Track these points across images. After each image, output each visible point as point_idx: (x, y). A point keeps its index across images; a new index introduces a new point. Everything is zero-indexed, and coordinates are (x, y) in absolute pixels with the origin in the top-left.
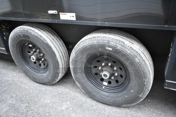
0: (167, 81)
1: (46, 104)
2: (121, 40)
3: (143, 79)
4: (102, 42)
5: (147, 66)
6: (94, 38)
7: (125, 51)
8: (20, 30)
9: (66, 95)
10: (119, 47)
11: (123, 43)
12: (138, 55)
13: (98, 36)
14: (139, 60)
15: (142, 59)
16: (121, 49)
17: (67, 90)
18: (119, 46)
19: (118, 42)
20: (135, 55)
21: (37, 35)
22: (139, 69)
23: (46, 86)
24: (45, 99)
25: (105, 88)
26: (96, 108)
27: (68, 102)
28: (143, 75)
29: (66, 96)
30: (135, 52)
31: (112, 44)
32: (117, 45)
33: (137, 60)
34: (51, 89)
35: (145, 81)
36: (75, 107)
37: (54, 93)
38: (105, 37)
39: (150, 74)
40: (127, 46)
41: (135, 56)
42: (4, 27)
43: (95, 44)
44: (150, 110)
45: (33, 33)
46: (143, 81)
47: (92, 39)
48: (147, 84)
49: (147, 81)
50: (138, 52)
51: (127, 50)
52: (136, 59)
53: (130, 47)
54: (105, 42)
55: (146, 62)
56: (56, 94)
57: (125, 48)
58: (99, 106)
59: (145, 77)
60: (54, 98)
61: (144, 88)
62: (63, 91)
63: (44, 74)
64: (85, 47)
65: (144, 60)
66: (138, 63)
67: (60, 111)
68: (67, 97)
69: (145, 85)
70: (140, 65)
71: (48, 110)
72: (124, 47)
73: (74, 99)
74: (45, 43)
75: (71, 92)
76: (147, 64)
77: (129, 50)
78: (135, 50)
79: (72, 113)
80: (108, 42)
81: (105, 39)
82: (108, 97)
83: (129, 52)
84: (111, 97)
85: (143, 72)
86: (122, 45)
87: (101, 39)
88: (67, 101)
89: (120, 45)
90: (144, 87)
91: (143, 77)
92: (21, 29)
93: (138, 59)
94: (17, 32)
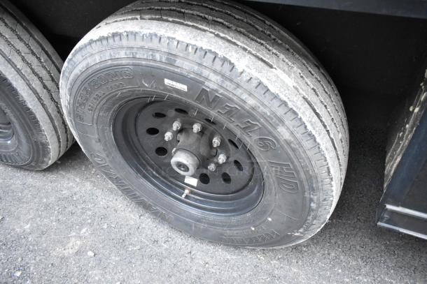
0: (389, 207)
1: (19, 238)
2: (221, 54)
3: (307, 195)
4: (145, 57)
5: (323, 155)
6: (117, 39)
7: (235, 98)
9: (83, 206)
10: (213, 82)
11: (227, 67)
12: (289, 114)
13: (132, 33)
14: (292, 133)
15: (302, 130)
16: (221, 91)
17: (88, 186)
18: (213, 77)
19: (207, 61)
20: (276, 116)
22: (292, 163)
23: (27, 173)
24: (18, 218)
25: (192, 192)
26: (166, 249)
27: (84, 230)
28: (305, 183)
29: (82, 208)
30: (276, 103)
31: (186, 66)
32: (206, 73)
33: (283, 133)
35: (311, 200)
36: (103, 247)
37: (47, 198)
38: (156, 35)
39: (332, 179)
40: (245, 77)
41: (275, 119)
43: (124, 62)
44: (329, 254)
46: (304, 198)
47: (111, 41)
48: (319, 207)
49: (318, 199)
50: (290, 105)
51: (244, 97)
52: (281, 129)
53: (254, 83)
54: (158, 56)
55: (318, 140)
56: (52, 199)
57: (238, 86)
58: (176, 243)
59: (313, 187)
60: (44, 214)
61: (310, 218)
62: (76, 189)
63: (9, 142)
64: (90, 71)
65: (310, 135)
66: (288, 143)
67: (57, 262)
68: (84, 211)
69: (311, 210)
70: (294, 150)
71: (20, 259)
72: (231, 81)
73: (105, 217)
75: (98, 192)
76: (323, 147)
77: (250, 94)
78: (276, 97)
79: (92, 268)
80: (167, 59)
81: (154, 44)
82: (201, 222)
83: (251, 102)
84: (208, 224)
85: (307, 172)
86: (223, 76)
87: (142, 44)
88: (82, 225)
89: (215, 72)
90: (309, 215)
91: (307, 187)
93: (288, 129)
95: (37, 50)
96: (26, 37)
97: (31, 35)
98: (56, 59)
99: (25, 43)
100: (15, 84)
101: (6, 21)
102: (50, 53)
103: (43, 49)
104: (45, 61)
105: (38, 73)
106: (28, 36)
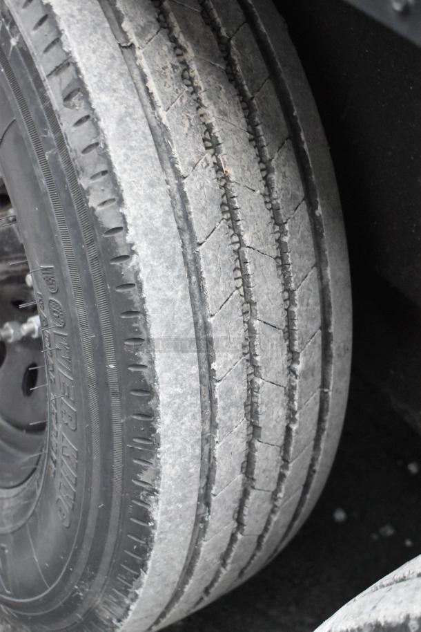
95: (306, 323)
96: (302, 261)
97: (320, 263)
98: (340, 374)
99: (286, 283)
100: (165, 423)
101: (274, 177)
102: (333, 346)
103: (325, 325)
104: (305, 375)
105: (262, 409)
106: (308, 261)
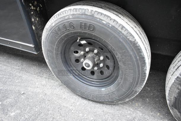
8: (73, 15)
21: (113, 24)
34: (112, 111)
42: (33, 8)
45: (105, 21)
74: (131, 41)
92: (78, 13)
94: (66, 18)
